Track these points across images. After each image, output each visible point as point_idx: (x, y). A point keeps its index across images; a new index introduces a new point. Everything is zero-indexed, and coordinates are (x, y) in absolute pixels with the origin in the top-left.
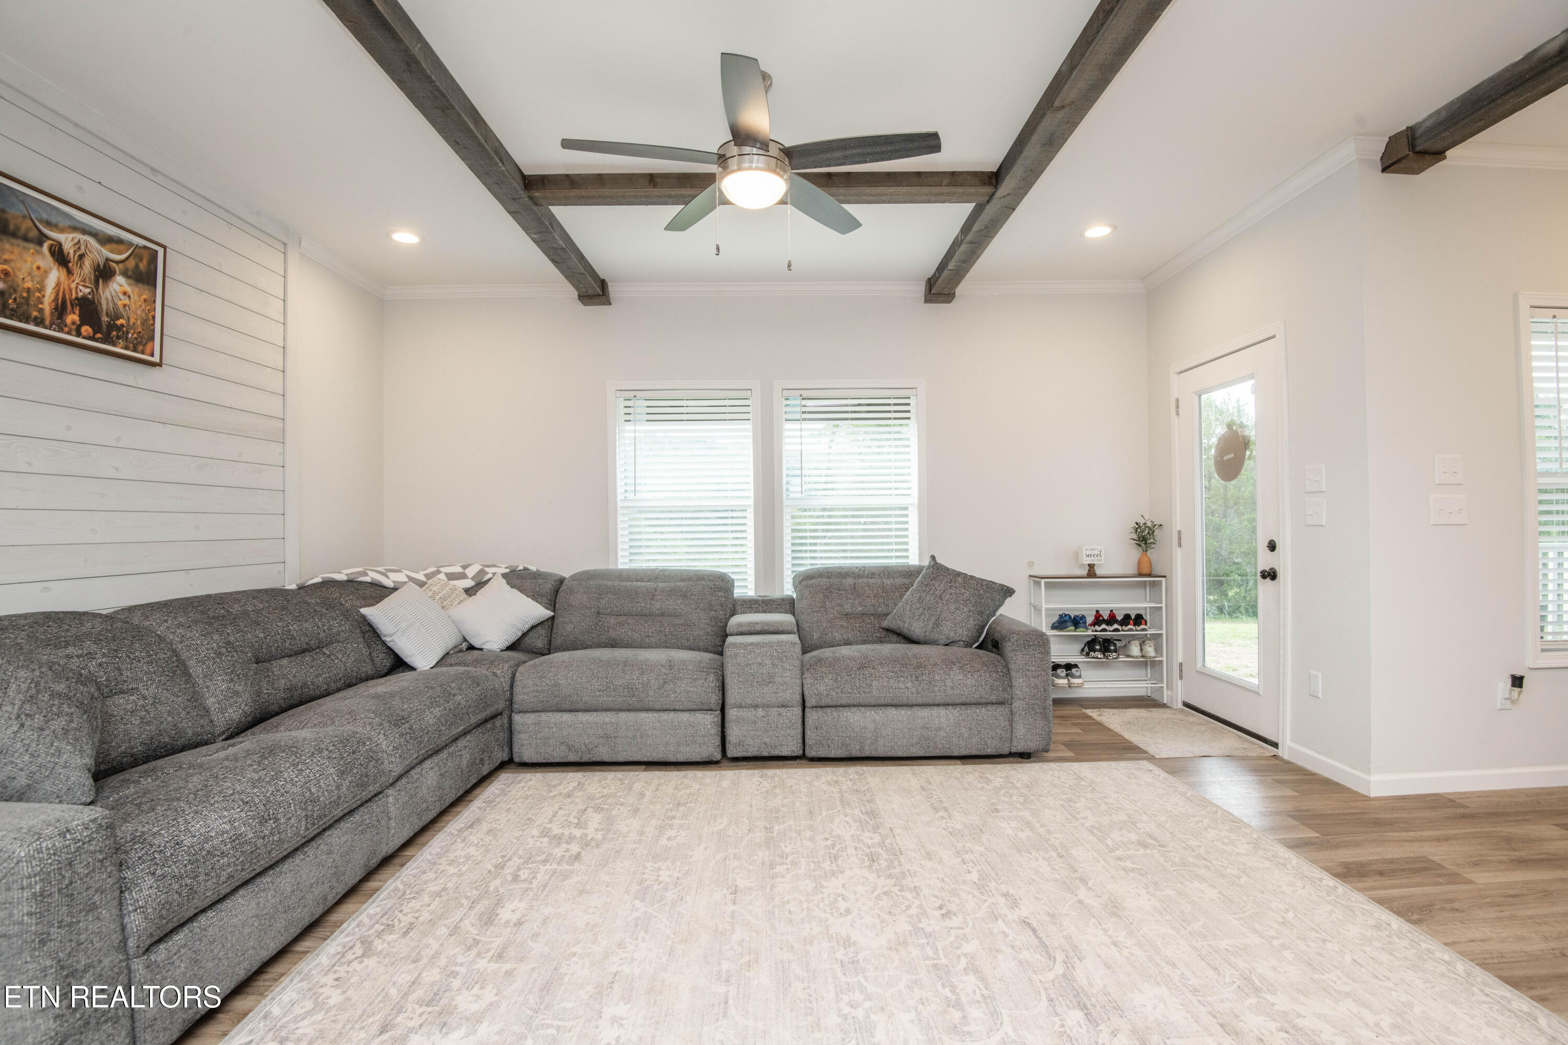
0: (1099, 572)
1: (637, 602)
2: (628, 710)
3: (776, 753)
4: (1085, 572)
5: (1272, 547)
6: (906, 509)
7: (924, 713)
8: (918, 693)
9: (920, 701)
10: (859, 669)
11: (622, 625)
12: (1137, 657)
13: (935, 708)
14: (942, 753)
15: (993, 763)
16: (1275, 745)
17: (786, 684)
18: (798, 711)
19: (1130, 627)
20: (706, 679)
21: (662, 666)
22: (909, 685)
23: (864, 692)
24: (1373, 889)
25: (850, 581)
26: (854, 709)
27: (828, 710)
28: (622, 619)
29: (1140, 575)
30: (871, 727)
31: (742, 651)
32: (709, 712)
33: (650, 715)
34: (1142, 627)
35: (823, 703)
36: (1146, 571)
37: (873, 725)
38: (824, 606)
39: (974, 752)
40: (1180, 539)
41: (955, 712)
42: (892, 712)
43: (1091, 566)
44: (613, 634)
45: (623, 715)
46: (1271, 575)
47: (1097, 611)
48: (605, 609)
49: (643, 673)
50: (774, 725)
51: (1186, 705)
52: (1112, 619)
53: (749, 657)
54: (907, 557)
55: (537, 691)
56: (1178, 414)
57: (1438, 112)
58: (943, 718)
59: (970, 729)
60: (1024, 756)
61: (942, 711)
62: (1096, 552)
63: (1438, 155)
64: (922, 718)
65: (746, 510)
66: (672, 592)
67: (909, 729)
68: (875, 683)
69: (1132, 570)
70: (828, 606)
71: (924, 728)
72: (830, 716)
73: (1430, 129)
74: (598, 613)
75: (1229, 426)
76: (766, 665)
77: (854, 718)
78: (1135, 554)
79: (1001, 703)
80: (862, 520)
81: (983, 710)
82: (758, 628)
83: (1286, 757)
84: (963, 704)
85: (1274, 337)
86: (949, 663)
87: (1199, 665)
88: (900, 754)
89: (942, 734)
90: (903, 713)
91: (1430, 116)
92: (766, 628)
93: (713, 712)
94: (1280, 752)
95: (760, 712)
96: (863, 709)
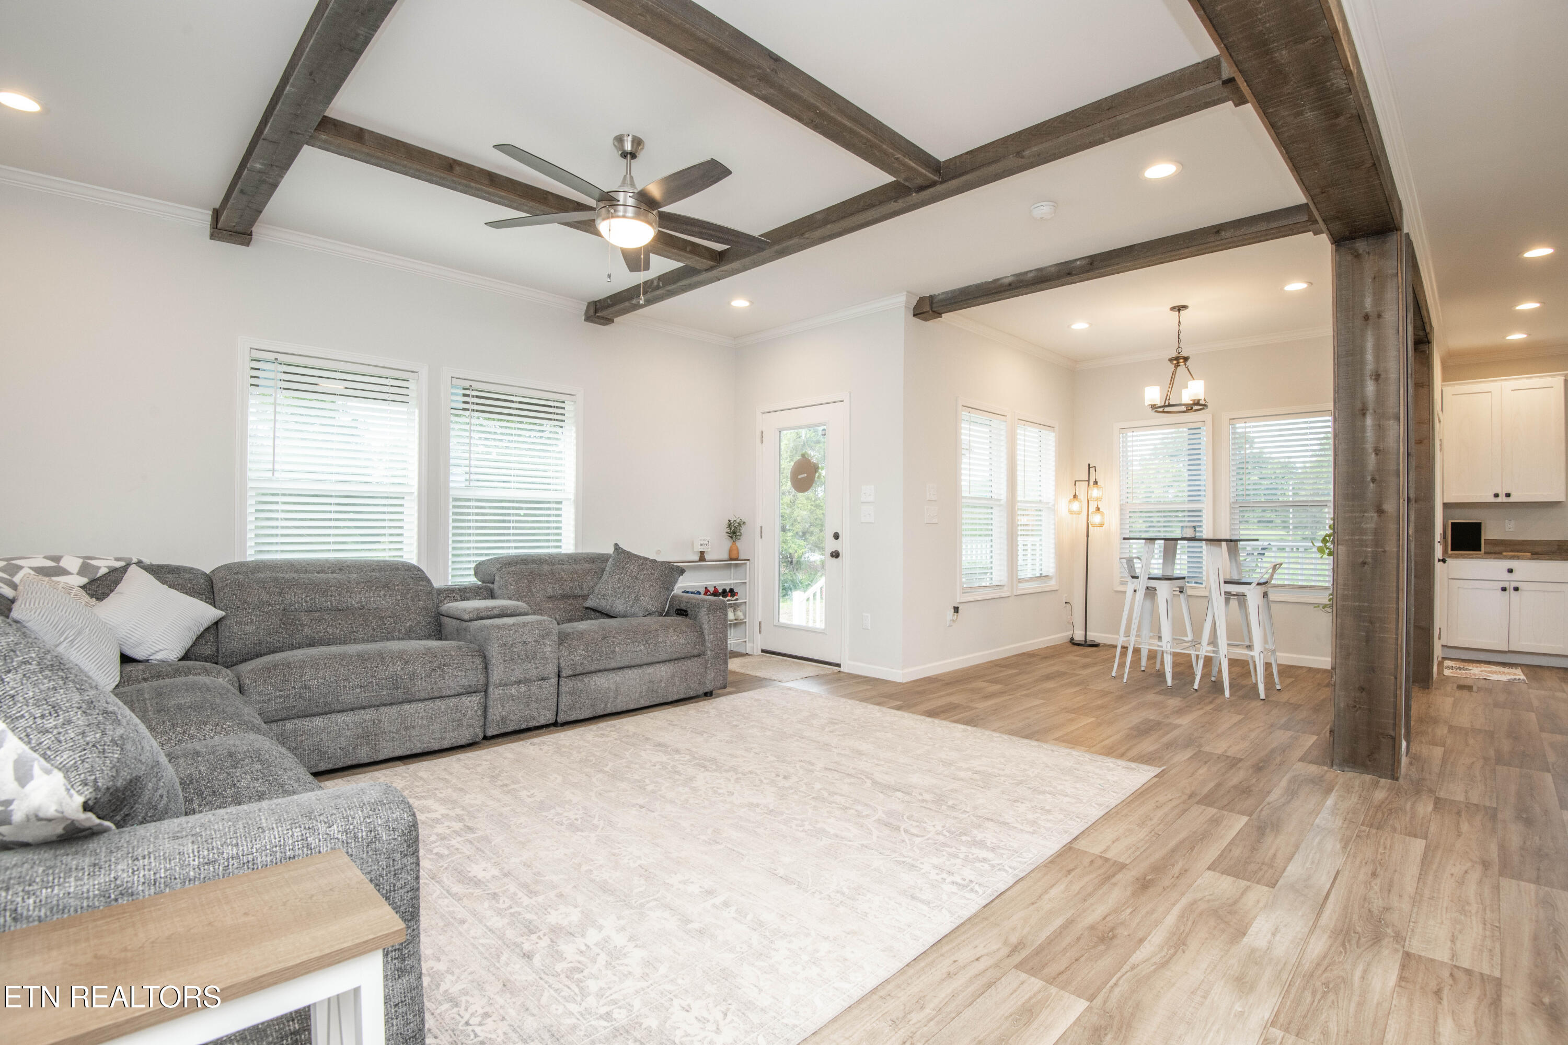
0: (707, 557)
1: (331, 596)
2: (391, 704)
3: (534, 723)
4: (697, 558)
5: (836, 536)
6: (560, 503)
7: (650, 670)
8: (648, 653)
9: (650, 660)
10: (603, 639)
11: (319, 621)
12: (732, 621)
13: (657, 665)
14: (662, 701)
15: (695, 702)
16: (838, 665)
17: (546, 658)
18: (554, 681)
19: (728, 598)
20: (473, 662)
21: (423, 654)
22: (642, 647)
23: (610, 658)
24: (952, 716)
25: (546, 568)
26: (600, 674)
27: (580, 678)
28: (316, 615)
29: (731, 559)
30: (613, 687)
31: (508, 632)
32: (474, 694)
33: (414, 706)
34: (736, 597)
35: (577, 672)
36: (734, 556)
37: (614, 686)
38: (530, 590)
39: (682, 696)
40: (761, 532)
41: (671, 666)
42: (629, 672)
43: (702, 553)
44: (308, 631)
45: (385, 711)
46: (835, 555)
47: (706, 588)
48: (291, 605)
49: (406, 663)
50: (534, 698)
51: (763, 651)
52: (716, 593)
53: (515, 637)
54: (560, 547)
55: (281, 697)
56: (762, 442)
57: (946, 293)
58: (663, 671)
59: (681, 678)
60: (708, 695)
61: (663, 667)
62: (706, 542)
63: (939, 314)
64: (650, 674)
65: (403, 498)
66: (369, 584)
67: (641, 684)
68: (617, 649)
69: (726, 556)
70: (534, 590)
71: (651, 681)
72: (582, 683)
73: (942, 301)
74: (284, 610)
75: (803, 455)
76: (529, 642)
77: (601, 682)
78: (727, 543)
79: (699, 656)
80: (522, 512)
81: (689, 662)
82: (497, 612)
83: (846, 671)
84: (675, 659)
85: (843, 401)
86: (666, 628)
87: (776, 621)
88: (632, 707)
89: (663, 685)
90: (637, 672)
91: (942, 293)
92: (505, 611)
93: (478, 694)
94: (842, 669)
95: (523, 687)
96: (606, 673)
